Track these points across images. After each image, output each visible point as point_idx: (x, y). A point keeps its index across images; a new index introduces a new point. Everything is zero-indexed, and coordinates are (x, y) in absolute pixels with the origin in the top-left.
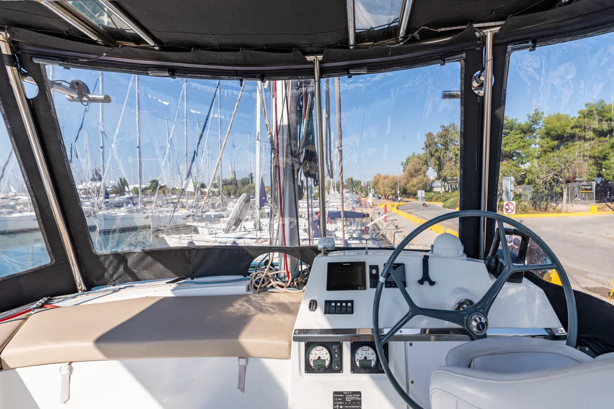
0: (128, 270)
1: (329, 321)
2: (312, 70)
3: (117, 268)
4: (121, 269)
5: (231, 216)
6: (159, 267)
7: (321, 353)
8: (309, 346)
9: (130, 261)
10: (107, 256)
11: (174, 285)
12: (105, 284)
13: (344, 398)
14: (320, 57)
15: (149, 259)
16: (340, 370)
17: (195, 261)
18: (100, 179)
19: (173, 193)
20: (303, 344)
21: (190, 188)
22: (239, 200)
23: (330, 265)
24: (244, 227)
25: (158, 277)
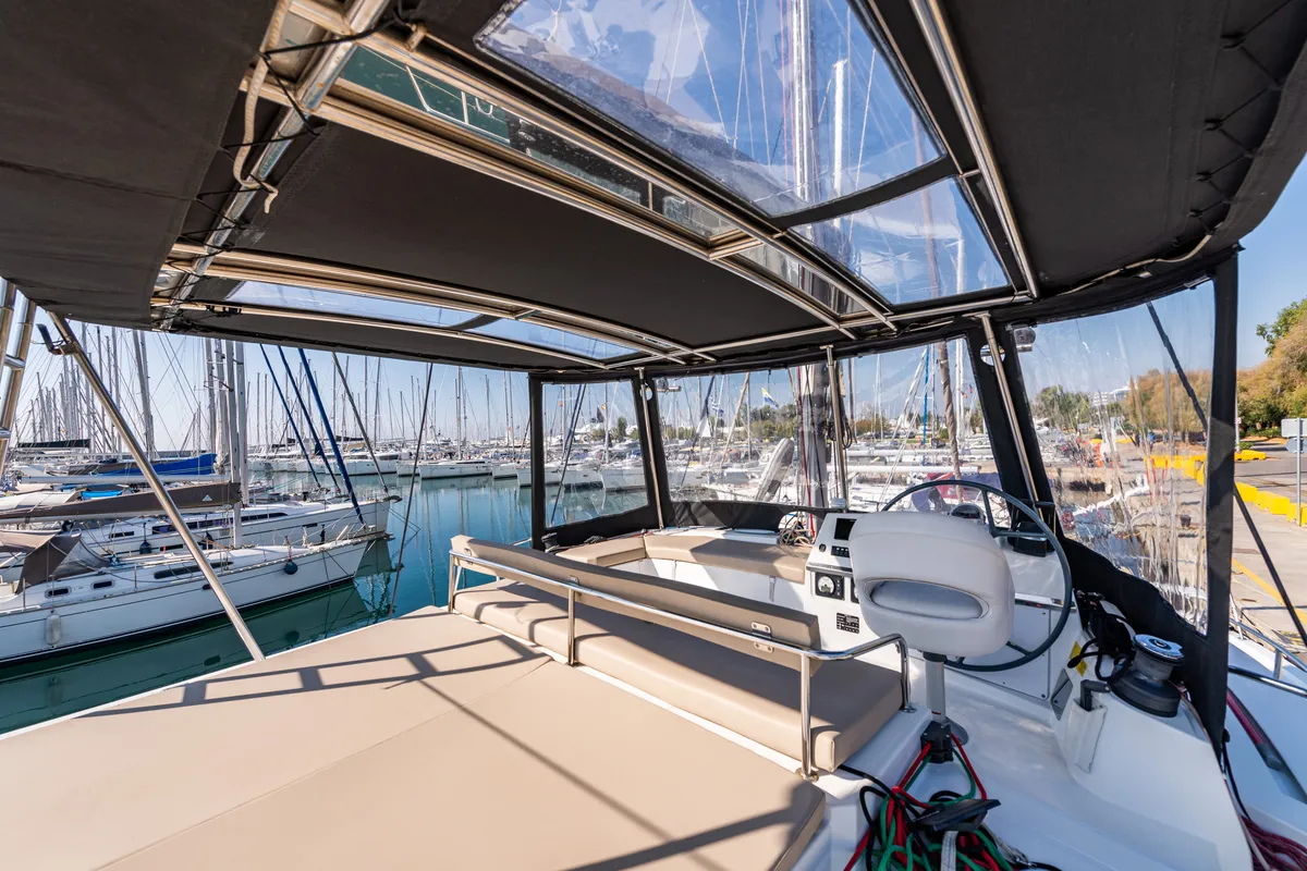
0: (690, 513)
1: (838, 560)
2: (826, 355)
3: (683, 513)
4: (686, 514)
5: (763, 475)
6: (711, 515)
7: (826, 582)
8: (819, 575)
9: (693, 507)
10: (678, 503)
11: (723, 532)
12: (674, 526)
13: (845, 620)
14: (831, 346)
15: (705, 507)
16: (842, 597)
17: (736, 514)
18: (602, 421)
19: (681, 437)
20: (814, 574)
21: (706, 433)
22: (777, 447)
23: (839, 520)
24: (786, 496)
25: (709, 524)
